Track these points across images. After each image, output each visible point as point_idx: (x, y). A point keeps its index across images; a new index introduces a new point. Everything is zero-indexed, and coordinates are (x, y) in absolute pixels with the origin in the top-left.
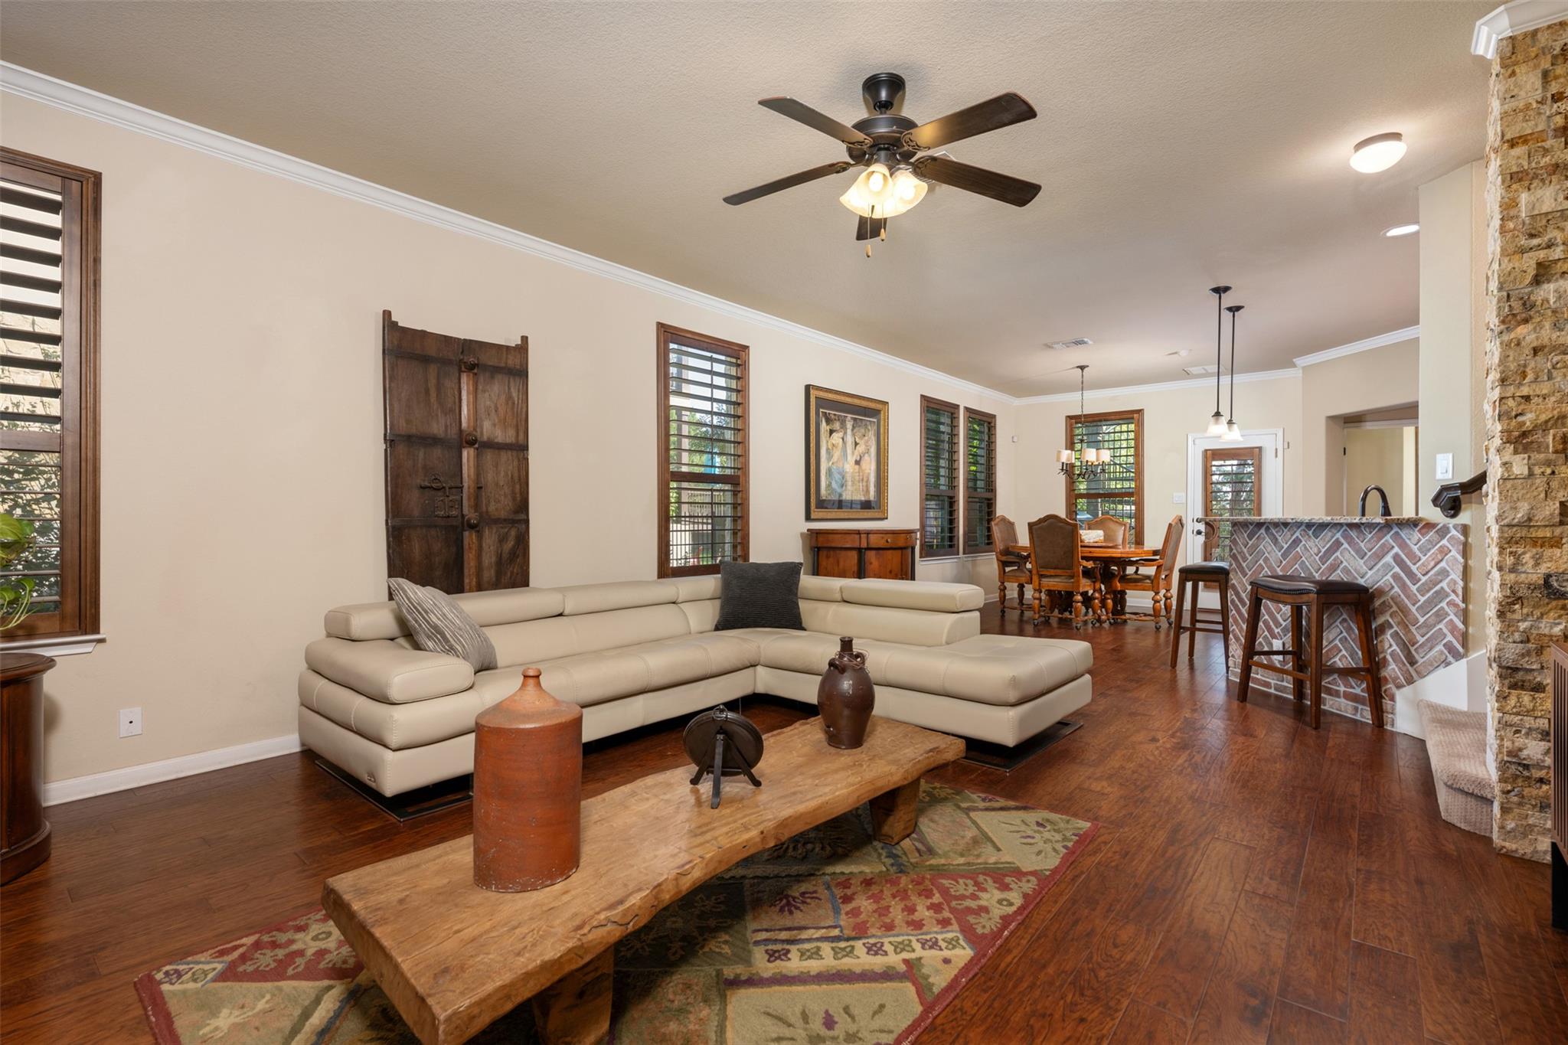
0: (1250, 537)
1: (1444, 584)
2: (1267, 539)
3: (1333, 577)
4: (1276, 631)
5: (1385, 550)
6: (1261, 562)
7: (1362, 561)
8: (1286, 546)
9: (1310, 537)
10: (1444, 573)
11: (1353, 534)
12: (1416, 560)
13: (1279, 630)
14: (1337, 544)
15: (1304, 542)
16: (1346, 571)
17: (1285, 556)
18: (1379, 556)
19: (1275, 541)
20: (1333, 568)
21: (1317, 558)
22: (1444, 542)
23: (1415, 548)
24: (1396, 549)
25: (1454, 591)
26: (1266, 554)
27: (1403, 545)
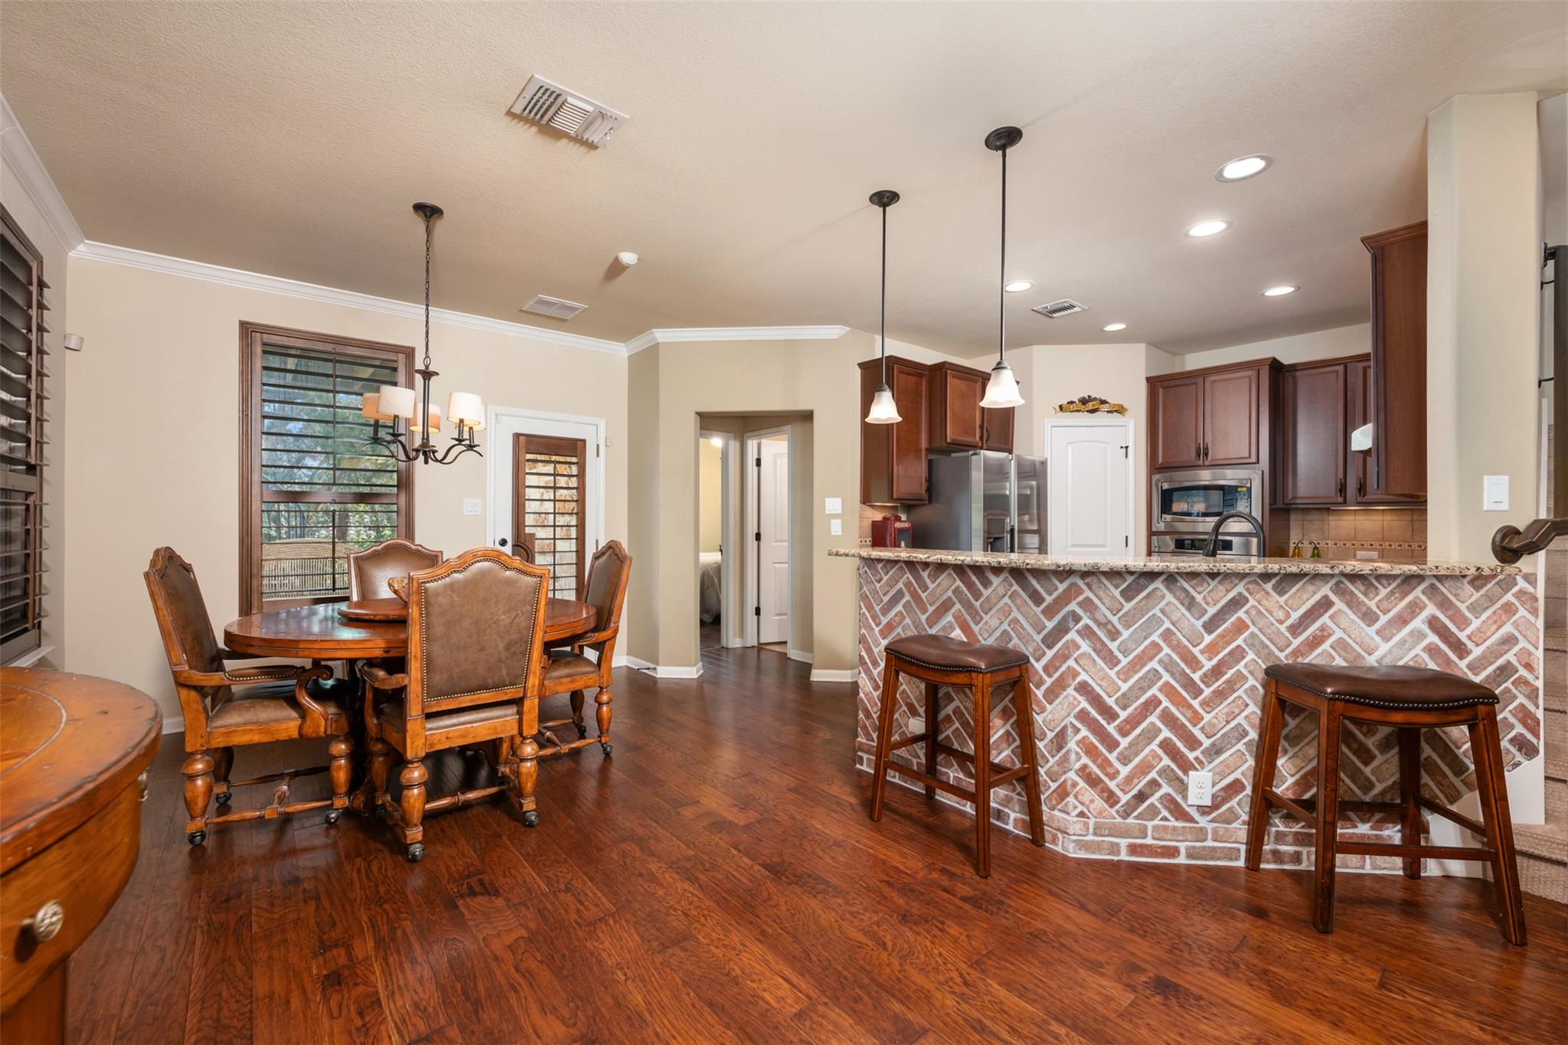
0: (1128, 595)
1: (1510, 656)
2: (1169, 597)
3: (1313, 658)
4: (1191, 756)
5: (1415, 609)
6: (1155, 637)
7: (1371, 631)
8: (1212, 611)
9: (1268, 593)
10: (1509, 641)
11: (1356, 589)
12: (1463, 622)
13: (1198, 753)
14: (1325, 604)
15: (1252, 602)
16: (1341, 646)
17: (1210, 627)
18: (1402, 620)
19: (1191, 604)
20: (1315, 642)
21: (1283, 628)
22: (1509, 597)
23: (1463, 607)
24: (1431, 609)
25: (1528, 666)
26: (1167, 624)
27: (1445, 604)
